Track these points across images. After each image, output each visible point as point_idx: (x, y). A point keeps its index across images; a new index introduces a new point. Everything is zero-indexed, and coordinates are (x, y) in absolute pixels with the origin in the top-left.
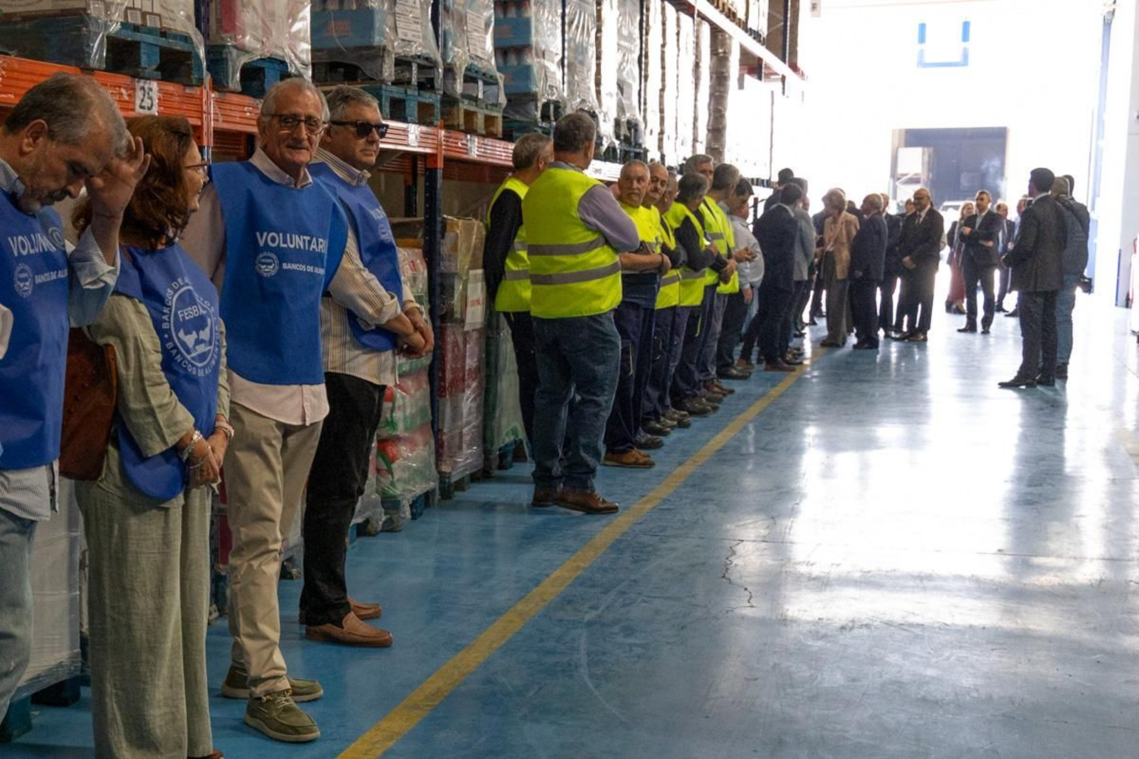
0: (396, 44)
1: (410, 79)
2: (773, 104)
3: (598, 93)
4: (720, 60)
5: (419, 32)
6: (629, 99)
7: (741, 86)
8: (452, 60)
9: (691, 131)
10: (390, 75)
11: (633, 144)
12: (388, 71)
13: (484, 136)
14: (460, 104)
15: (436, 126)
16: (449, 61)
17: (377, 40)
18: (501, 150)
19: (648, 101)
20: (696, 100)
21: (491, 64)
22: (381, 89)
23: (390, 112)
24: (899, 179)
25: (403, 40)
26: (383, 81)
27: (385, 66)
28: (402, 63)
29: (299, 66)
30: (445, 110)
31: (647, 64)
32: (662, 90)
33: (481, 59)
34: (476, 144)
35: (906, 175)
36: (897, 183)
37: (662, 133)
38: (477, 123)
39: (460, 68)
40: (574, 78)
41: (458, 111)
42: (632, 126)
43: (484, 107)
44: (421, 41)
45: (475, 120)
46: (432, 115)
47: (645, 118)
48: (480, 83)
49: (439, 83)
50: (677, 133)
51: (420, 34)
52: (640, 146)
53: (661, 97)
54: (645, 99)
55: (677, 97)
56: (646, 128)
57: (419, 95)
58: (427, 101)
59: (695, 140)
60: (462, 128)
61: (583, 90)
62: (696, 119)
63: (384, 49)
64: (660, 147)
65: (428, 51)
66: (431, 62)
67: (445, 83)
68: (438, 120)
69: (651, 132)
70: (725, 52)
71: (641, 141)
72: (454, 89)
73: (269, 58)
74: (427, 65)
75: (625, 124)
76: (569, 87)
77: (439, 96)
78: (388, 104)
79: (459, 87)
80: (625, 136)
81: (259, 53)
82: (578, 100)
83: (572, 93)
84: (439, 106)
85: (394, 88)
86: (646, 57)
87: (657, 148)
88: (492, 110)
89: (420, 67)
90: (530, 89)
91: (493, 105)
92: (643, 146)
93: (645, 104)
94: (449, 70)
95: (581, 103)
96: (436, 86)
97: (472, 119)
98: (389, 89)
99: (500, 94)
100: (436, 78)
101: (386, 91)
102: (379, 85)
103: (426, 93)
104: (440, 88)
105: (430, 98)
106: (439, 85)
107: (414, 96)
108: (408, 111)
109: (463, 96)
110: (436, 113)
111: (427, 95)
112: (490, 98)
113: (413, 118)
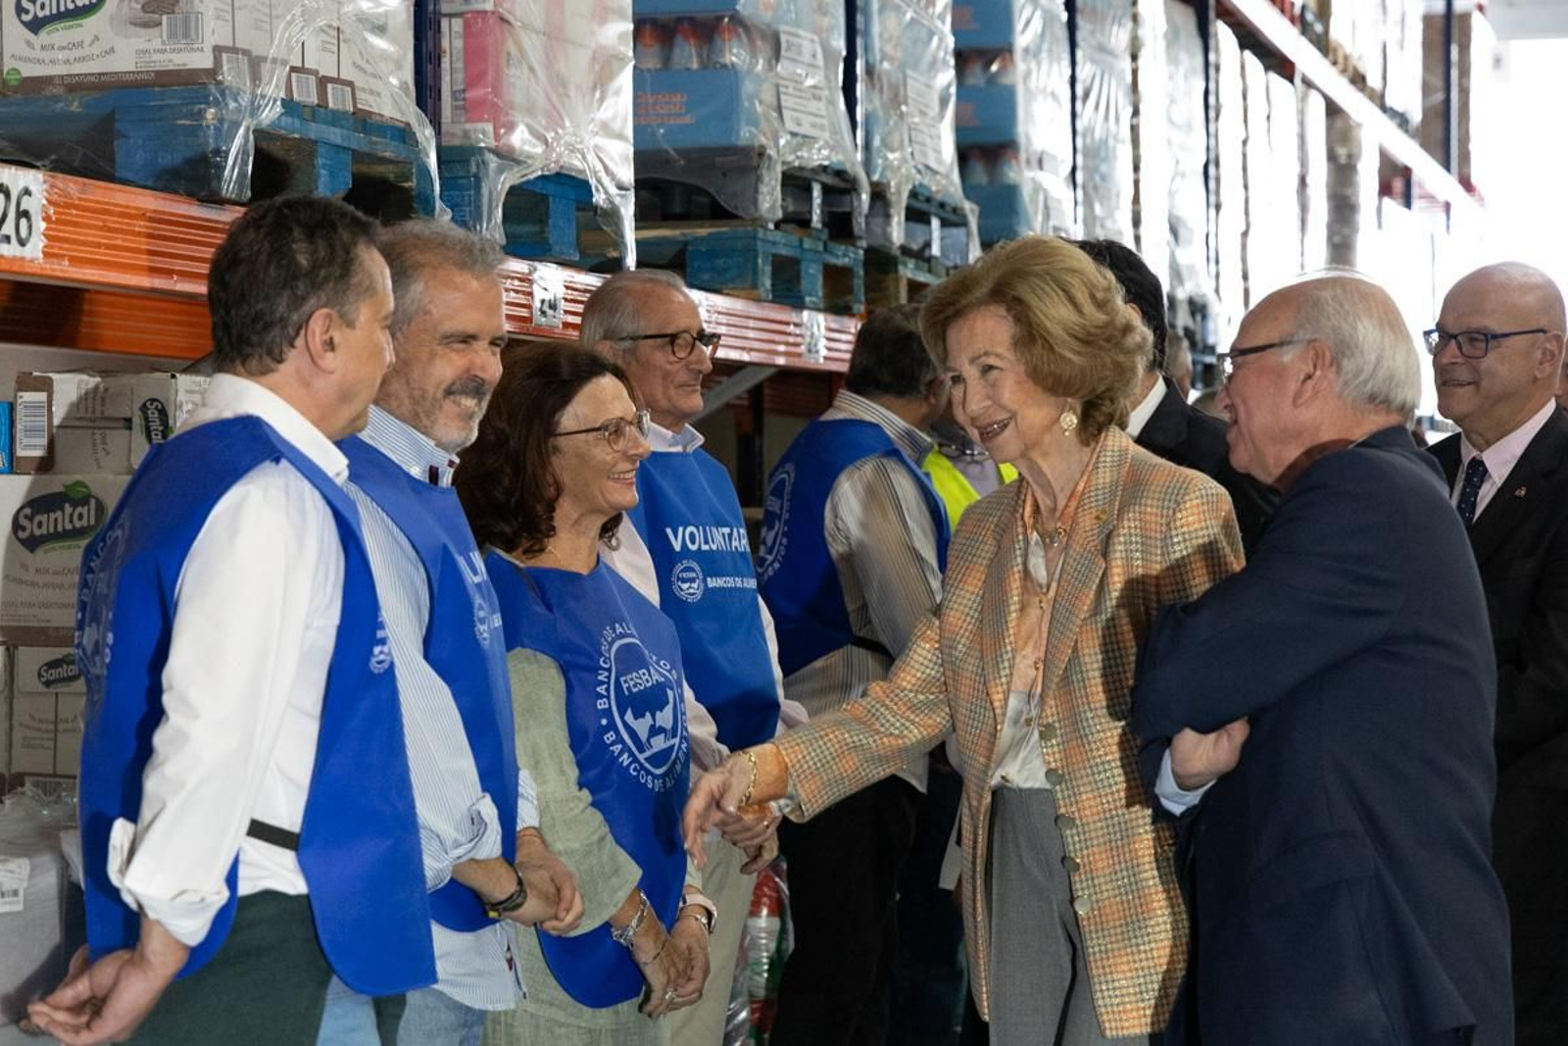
0: (782, 142)
1: (811, 213)
4: (1342, 172)
5: (822, 117)
7: (1379, 220)
8: (882, 174)
10: (773, 207)
11: (1202, 346)
12: (770, 199)
14: (901, 268)
16: (876, 178)
17: (745, 135)
19: (1222, 258)
20: (1302, 252)
21: (952, 183)
22: (755, 238)
23: (773, 285)
25: (794, 135)
26: (759, 222)
27: (764, 189)
28: (796, 182)
29: (613, 190)
30: (871, 280)
31: (1218, 180)
32: (1245, 233)
33: (936, 173)
39: (899, 192)
41: (897, 280)
42: (1196, 308)
44: (827, 135)
46: (850, 290)
47: (1218, 291)
48: (935, 223)
49: (860, 223)
51: (825, 122)
52: (1212, 349)
53: (1244, 247)
54: (1217, 253)
57: (826, 250)
58: (841, 262)
63: (761, 153)
65: (840, 157)
66: (846, 180)
67: (871, 225)
68: (860, 302)
70: (1350, 156)
71: (1212, 341)
72: (887, 237)
73: (558, 174)
74: (840, 184)
75: (1186, 305)
77: (861, 252)
78: (768, 269)
79: (897, 232)
81: (538, 164)
84: (861, 273)
85: (778, 236)
86: (1217, 165)
89: (827, 190)
92: (1217, 350)
93: (1217, 260)
94: (879, 195)
96: (856, 230)
98: (771, 239)
99: (971, 246)
100: (856, 214)
101: (763, 240)
102: (750, 228)
103: (837, 246)
104: (862, 234)
105: (845, 255)
106: (860, 229)
107: (816, 252)
108: (805, 284)
109: (905, 250)
110: (856, 289)
111: (840, 249)
112: (952, 256)
113: (814, 299)
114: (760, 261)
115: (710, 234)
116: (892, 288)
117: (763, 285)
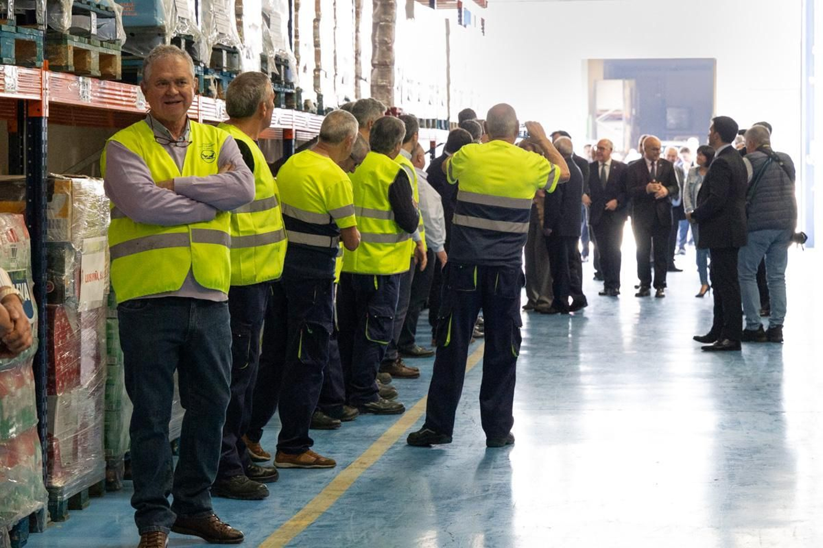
1: (6, 11)
2: (448, 34)
3: (239, 24)
6: (278, 32)
7: (410, 14)
9: (353, 67)
11: (284, 83)
13: (101, 78)
14: (69, 41)
15: (38, 68)
18: (122, 93)
19: (300, 34)
20: (357, 30)
24: (598, 116)
30: (50, 48)
32: (317, 20)
34: (90, 87)
35: (606, 111)
36: (597, 120)
37: (318, 69)
38: (90, 62)
40: (209, 8)
41: (66, 48)
42: (281, 62)
43: (99, 43)
45: (88, 59)
46: (34, 54)
47: (296, 53)
48: (94, 16)
49: (41, 17)
50: (336, 70)
52: (292, 85)
53: (316, 28)
54: (297, 31)
55: (335, 28)
56: (298, 62)
57: (17, 31)
58: (27, 38)
59: (358, 77)
60: (72, 69)
61: (220, 21)
62: (357, 53)
64: (316, 86)
67: (49, 17)
68: (40, 60)
69: (305, 68)
71: (292, 80)
72: (60, 23)
75: (273, 61)
76: (204, 20)
77: (42, 32)
79: (67, 21)
80: (273, 74)
82: (216, 34)
83: (207, 25)
84: (42, 44)
87: (313, 87)
88: (108, 47)
90: (156, 22)
91: (110, 41)
92: (296, 86)
93: (297, 37)
95: (218, 37)
96: (38, 20)
97: (84, 58)
99: (118, 30)
100: (38, 11)
103: (26, 29)
104: (43, 23)
105: (30, 35)
106: (41, 20)
107: (11, 32)
108: (3, 51)
109: (73, 31)
110: (37, 52)
111: (27, 31)
112: (108, 34)
113: (9, 59)
116: (63, 53)
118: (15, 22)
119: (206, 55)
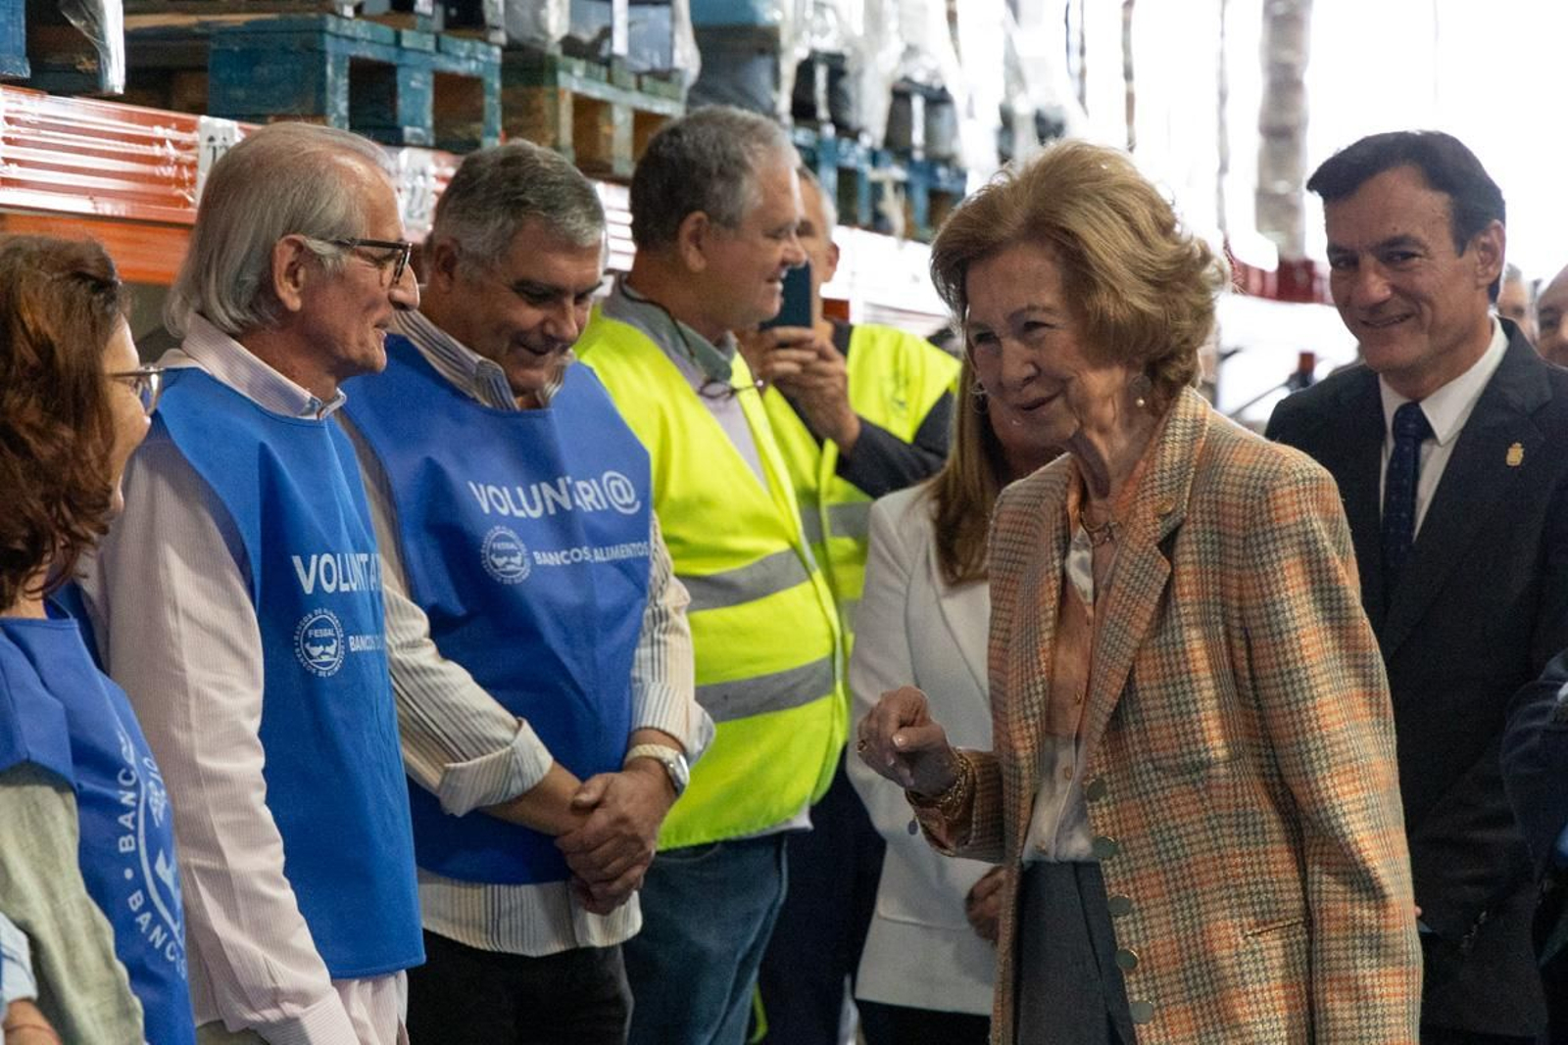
14: (562, 76)
19: (1089, 45)
22: (322, 31)
23: (352, 109)
26: (327, 5)
30: (514, 96)
38: (609, 138)
41: (556, 96)
42: (1049, 126)
43: (632, 81)
45: (605, 129)
46: (478, 115)
49: (496, 6)
57: (438, 49)
58: (463, 69)
61: (908, 9)
68: (492, 133)
72: (539, 25)
77: (496, 51)
78: (343, 83)
82: (895, 47)
83: (876, 23)
84: (497, 85)
85: (360, 28)
88: (655, 94)
90: (753, 12)
91: (654, 73)
93: (1082, 53)
95: (903, 58)
96: (489, 17)
97: (597, 127)
98: (349, 32)
99: (678, 38)
101: (337, 36)
102: (313, 15)
103: (458, 42)
104: (500, 21)
105: (469, 58)
106: (495, 15)
107: (423, 52)
108: (403, 104)
109: (572, 46)
110: (487, 112)
111: (462, 46)
112: (646, 53)
113: (419, 130)
114: (330, 70)
115: (247, 23)
116: (547, 111)
117: (335, 108)
118: (437, 24)
119: (872, 112)
